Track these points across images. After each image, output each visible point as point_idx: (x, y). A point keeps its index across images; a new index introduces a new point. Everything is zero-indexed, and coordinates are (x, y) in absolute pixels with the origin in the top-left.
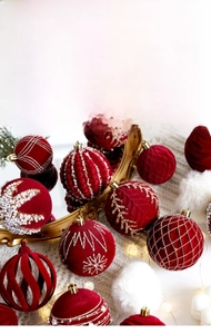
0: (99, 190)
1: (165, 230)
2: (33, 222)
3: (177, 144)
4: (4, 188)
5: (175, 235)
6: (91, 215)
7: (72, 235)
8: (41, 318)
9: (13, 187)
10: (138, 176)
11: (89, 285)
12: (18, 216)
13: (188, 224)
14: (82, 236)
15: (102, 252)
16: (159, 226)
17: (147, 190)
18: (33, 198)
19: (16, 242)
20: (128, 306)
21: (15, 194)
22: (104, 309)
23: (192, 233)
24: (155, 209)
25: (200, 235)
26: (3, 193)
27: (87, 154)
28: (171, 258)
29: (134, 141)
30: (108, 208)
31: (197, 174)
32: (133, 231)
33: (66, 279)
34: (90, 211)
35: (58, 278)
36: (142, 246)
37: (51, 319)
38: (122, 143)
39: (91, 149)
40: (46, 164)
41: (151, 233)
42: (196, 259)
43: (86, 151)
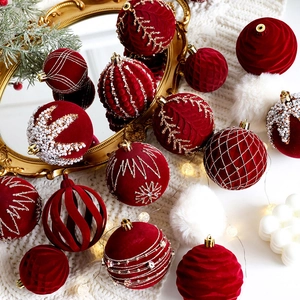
0: (144, 107)
1: (224, 148)
2: (74, 152)
3: (226, 43)
4: (36, 115)
5: (235, 152)
6: (137, 134)
7: (119, 163)
8: (93, 256)
9: (47, 114)
10: (186, 83)
11: (144, 217)
12: (55, 147)
13: (249, 139)
14: (131, 163)
15: (155, 179)
16: (215, 144)
17: (198, 103)
18: (71, 125)
19: (56, 173)
20: (190, 236)
21: (49, 123)
22: (163, 244)
23: (254, 148)
24: (209, 124)
25: (262, 149)
26: (35, 122)
27: (127, 67)
28: (233, 178)
29: (178, 43)
30: (158, 128)
31: (253, 78)
32: (187, 151)
33: (117, 210)
34: (136, 130)
35: (108, 209)
36: (198, 163)
37: (106, 260)
38: (165, 48)
39: (131, 61)
40: (81, 81)
41: (208, 152)
42: (260, 176)
43: (126, 63)
